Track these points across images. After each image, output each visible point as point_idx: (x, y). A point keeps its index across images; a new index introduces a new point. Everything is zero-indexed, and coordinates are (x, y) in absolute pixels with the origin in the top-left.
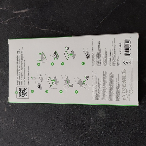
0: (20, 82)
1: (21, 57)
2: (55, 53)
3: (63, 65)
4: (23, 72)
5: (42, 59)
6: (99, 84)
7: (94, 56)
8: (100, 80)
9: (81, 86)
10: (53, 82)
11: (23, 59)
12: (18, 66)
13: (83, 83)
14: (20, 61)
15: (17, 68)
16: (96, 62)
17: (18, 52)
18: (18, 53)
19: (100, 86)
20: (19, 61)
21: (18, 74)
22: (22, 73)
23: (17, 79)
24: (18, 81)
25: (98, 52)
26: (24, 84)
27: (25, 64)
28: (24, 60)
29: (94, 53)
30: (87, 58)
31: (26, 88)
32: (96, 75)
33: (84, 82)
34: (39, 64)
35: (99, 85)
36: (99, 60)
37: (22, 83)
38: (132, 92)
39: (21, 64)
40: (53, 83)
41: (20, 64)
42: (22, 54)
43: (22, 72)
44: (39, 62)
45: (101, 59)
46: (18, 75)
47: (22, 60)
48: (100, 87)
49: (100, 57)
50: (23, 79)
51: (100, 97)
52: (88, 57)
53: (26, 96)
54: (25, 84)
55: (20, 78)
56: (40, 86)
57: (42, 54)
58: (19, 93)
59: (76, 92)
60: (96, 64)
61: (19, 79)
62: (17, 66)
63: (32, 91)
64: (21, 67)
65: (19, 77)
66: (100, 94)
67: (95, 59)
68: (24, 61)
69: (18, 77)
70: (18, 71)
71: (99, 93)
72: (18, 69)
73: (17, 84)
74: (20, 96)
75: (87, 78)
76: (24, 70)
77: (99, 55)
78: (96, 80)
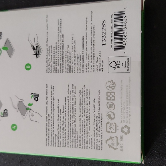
6: (59, 111)
7: (50, 51)
8: (62, 103)
9: (23, 114)
13: (27, 109)
16: (54, 63)
19: (62, 116)
25: (57, 42)
29: (49, 45)
30: (36, 54)
32: (53, 92)
33: (30, 107)
35: (60, 113)
36: (60, 60)
38: (129, 132)
45: (63, 57)
48: (62, 118)
49: (62, 52)
51: (62, 139)
52: (38, 52)
59: (14, 127)
60: (53, 67)
66: (62, 134)
67: (53, 57)
71: (59, 131)
75: (36, 99)
77: (59, 48)
78: (53, 102)
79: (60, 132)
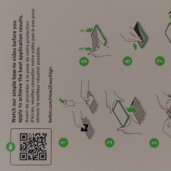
0: (24, 114)
1: (28, 37)
2: (137, 28)
3: (160, 64)
4: (33, 84)
5: (96, 44)
10: (129, 113)
11: (33, 43)
12: (18, 66)
14: (24, 51)
15: (15, 71)
17: (18, 24)
18: (18, 26)
20: (21, 50)
21: (17, 90)
22: (30, 88)
23: (14, 104)
24: (17, 110)
26: (35, 121)
27: (38, 61)
28: (36, 49)
31: (41, 132)
34: (84, 62)
37: (29, 119)
39: (27, 60)
40: (128, 116)
41: (24, 58)
42: (30, 28)
43: (30, 85)
44: (85, 53)
46: (17, 94)
47: (30, 47)
50: (32, 106)
53: (43, 156)
54: (38, 121)
55: (24, 102)
56: (86, 126)
57: (95, 31)
58: (18, 147)
61: (20, 104)
62: (14, 64)
63: (64, 142)
64: (28, 69)
65: (21, 100)
68: (36, 52)
69: (17, 98)
70: (17, 80)
72: (18, 74)
73: (14, 121)
74: (23, 156)
76: (36, 77)
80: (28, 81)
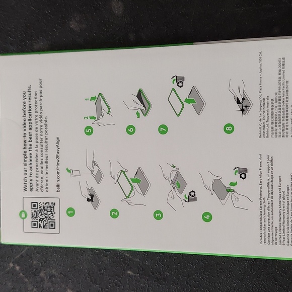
0: (34, 183)
1: (36, 107)
3: (163, 133)
4: (42, 154)
5: (100, 113)
6: (282, 194)
7: (266, 105)
8: (286, 182)
9: (221, 198)
10: (133, 184)
11: (41, 113)
12: (28, 136)
13: (228, 190)
14: (33, 121)
15: (25, 141)
16: (272, 123)
17: (27, 94)
18: (27, 97)
19: (286, 201)
20: (30, 120)
21: (28, 160)
22: (40, 158)
23: (26, 174)
24: (28, 180)
25: (278, 91)
26: (45, 190)
27: (46, 131)
28: (44, 119)
29: (264, 96)
30: (242, 110)
31: (50, 201)
32: (270, 166)
33: (232, 187)
34: (89, 131)
35: (282, 196)
36: (282, 119)
37: (39, 188)
39: (36, 130)
40: (132, 187)
41: (33, 129)
42: (39, 98)
43: (39, 155)
44: (89, 122)
45: (287, 114)
46: (28, 163)
47: (38, 117)
48: (286, 204)
49: (285, 107)
50: (41, 175)
51: (286, 234)
52: (246, 107)
53: (52, 225)
54: (47, 191)
55: (34, 172)
56: (92, 196)
57: (98, 99)
58: (29, 215)
59: (207, 217)
60: (270, 129)
61: (31, 174)
62: (25, 134)
63: (71, 212)
64: (37, 139)
65: (31, 169)
66: (286, 227)
67: (270, 114)
68: (44, 122)
69: (28, 167)
70: (27, 150)
71: (282, 222)
72: (28, 144)
73: (25, 190)
74: (35, 225)
75: (243, 176)
76: (44, 147)
77: (280, 100)
78: (270, 180)
79: (284, 223)
80: (37, 150)
